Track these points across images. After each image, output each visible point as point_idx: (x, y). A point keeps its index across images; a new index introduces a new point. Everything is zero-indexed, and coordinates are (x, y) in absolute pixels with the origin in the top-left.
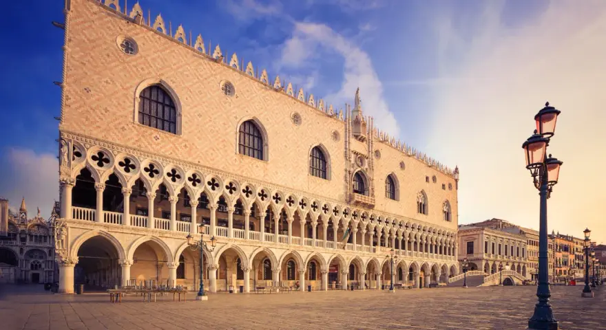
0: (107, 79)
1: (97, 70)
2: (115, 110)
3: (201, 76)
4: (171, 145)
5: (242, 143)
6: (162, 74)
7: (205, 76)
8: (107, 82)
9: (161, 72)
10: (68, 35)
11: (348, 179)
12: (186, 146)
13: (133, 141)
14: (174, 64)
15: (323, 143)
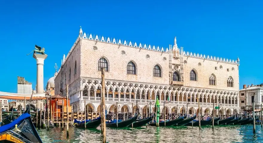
0: (90, 60)
1: (88, 58)
2: (92, 68)
3: (115, 51)
4: (107, 75)
5: (128, 69)
6: (104, 54)
7: (116, 51)
8: (90, 61)
9: (104, 53)
10: (81, 51)
11: (170, 75)
12: (111, 75)
13: (97, 76)
14: (107, 50)
15: (159, 63)
